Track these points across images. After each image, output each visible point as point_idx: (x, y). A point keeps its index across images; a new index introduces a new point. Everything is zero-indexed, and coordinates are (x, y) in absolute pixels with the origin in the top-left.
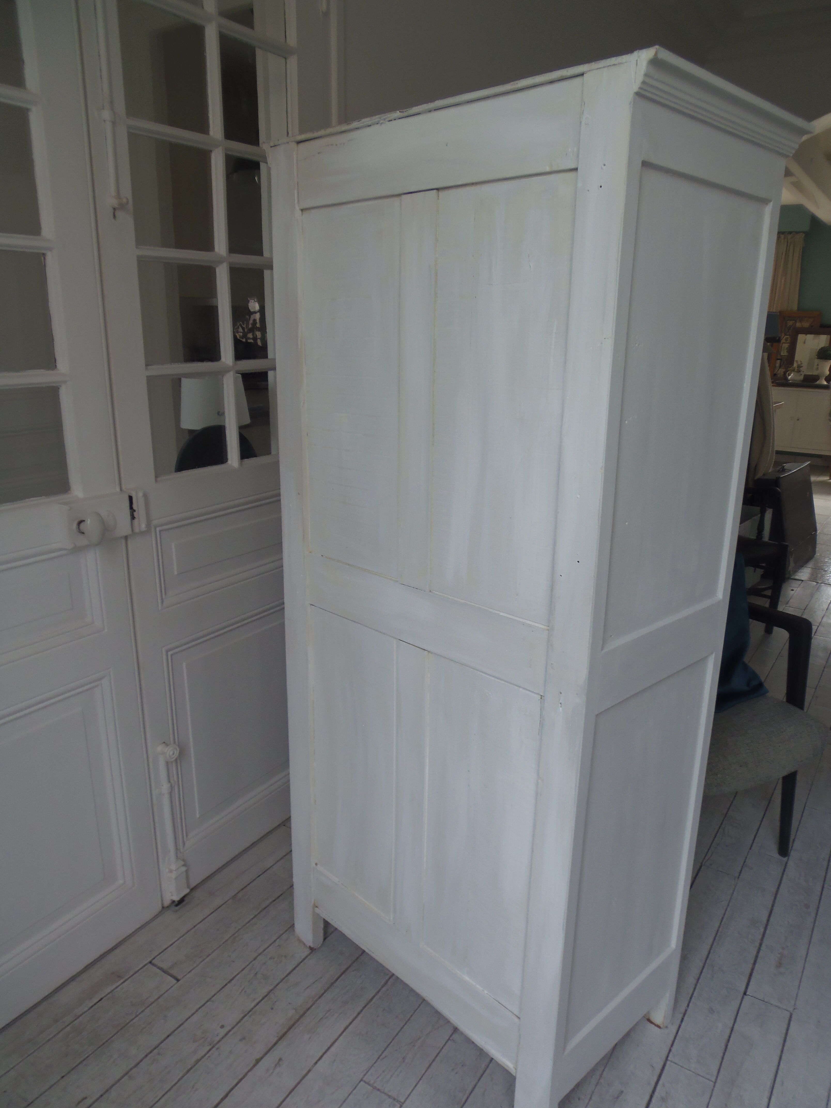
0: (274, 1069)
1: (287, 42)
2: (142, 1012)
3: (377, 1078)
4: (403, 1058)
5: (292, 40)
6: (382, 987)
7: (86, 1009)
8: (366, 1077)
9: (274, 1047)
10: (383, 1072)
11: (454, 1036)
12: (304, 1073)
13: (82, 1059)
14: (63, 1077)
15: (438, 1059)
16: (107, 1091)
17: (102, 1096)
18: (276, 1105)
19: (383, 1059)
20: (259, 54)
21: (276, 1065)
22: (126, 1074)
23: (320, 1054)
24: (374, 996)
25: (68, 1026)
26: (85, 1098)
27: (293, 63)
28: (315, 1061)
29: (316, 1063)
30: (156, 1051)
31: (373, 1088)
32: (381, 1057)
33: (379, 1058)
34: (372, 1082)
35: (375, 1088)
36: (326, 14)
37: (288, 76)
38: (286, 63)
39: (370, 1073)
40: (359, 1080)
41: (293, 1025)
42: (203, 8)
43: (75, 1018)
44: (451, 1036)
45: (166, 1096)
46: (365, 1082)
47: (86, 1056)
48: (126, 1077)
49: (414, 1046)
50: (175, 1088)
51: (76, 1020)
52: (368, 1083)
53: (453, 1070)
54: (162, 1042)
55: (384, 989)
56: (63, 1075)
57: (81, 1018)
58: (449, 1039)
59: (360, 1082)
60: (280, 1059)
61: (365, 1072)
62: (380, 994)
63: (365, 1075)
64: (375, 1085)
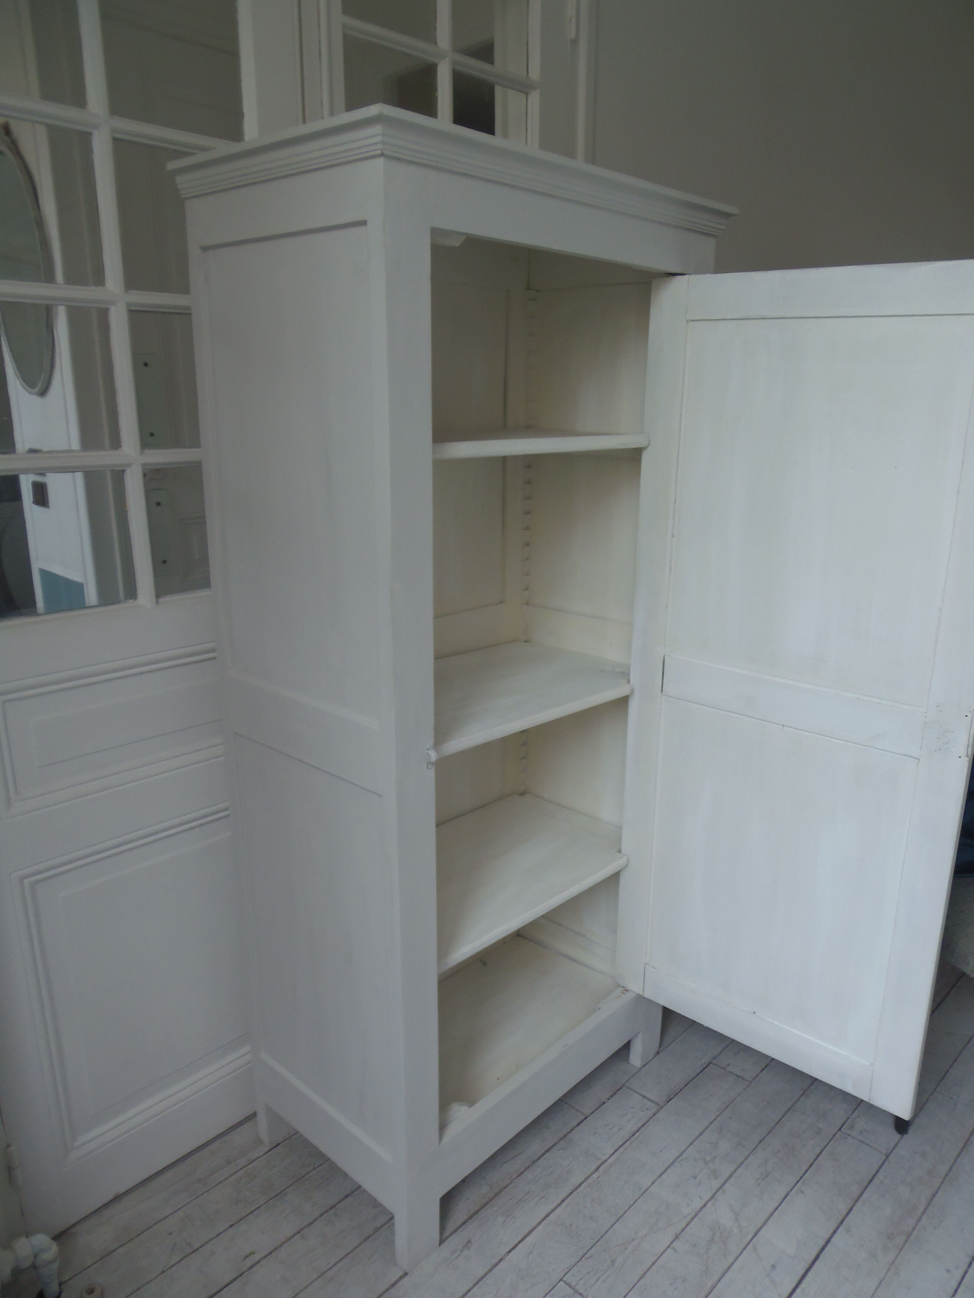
0: (462, 1251)
1: (530, 75)
2: (321, 1165)
3: (579, 1281)
4: (612, 1261)
5: (535, 73)
6: (593, 1173)
7: (262, 1153)
8: (566, 1276)
9: (463, 1227)
10: (588, 1273)
11: (674, 1244)
12: (495, 1261)
13: (253, 1209)
14: (231, 1226)
15: (654, 1268)
16: (276, 1249)
17: (270, 1253)
18: (461, 1294)
19: (589, 1258)
20: (499, 92)
21: (463, 1247)
22: (298, 1233)
23: (516, 1242)
24: (582, 1183)
25: (241, 1169)
26: (253, 1253)
27: (535, 98)
28: (509, 1249)
29: (510, 1251)
30: (332, 1211)
31: (575, 1291)
32: (586, 1256)
33: (583, 1256)
34: (573, 1284)
35: (576, 1291)
36: (575, 42)
37: (529, 113)
38: (527, 99)
39: (571, 1272)
40: (559, 1280)
41: (486, 1204)
42: (436, 44)
43: (249, 1162)
44: (672, 1243)
45: (340, 1265)
46: (565, 1282)
47: (258, 1205)
48: (298, 1236)
49: (626, 1248)
50: (350, 1256)
51: (250, 1163)
52: (569, 1285)
53: (671, 1284)
54: (339, 1203)
55: (595, 1176)
56: (232, 1224)
57: (254, 1164)
58: (669, 1246)
59: (559, 1282)
60: (469, 1242)
61: (567, 1270)
62: (589, 1181)
63: (566, 1274)
64: (577, 1288)
